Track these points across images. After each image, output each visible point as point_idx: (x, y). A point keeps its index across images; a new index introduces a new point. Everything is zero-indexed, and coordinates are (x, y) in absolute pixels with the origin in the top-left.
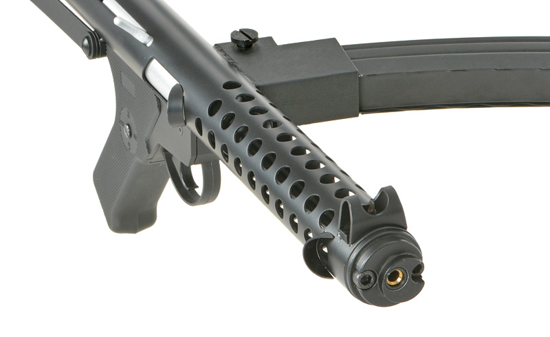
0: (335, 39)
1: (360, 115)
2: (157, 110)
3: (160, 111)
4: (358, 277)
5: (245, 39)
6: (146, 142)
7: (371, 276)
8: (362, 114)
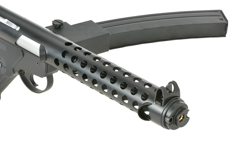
0: (91, 21)
1: (109, 50)
2: (22, 56)
3: (23, 56)
4: (168, 120)
5: (58, 24)
6: (13, 69)
7: (172, 118)
8: (110, 50)
